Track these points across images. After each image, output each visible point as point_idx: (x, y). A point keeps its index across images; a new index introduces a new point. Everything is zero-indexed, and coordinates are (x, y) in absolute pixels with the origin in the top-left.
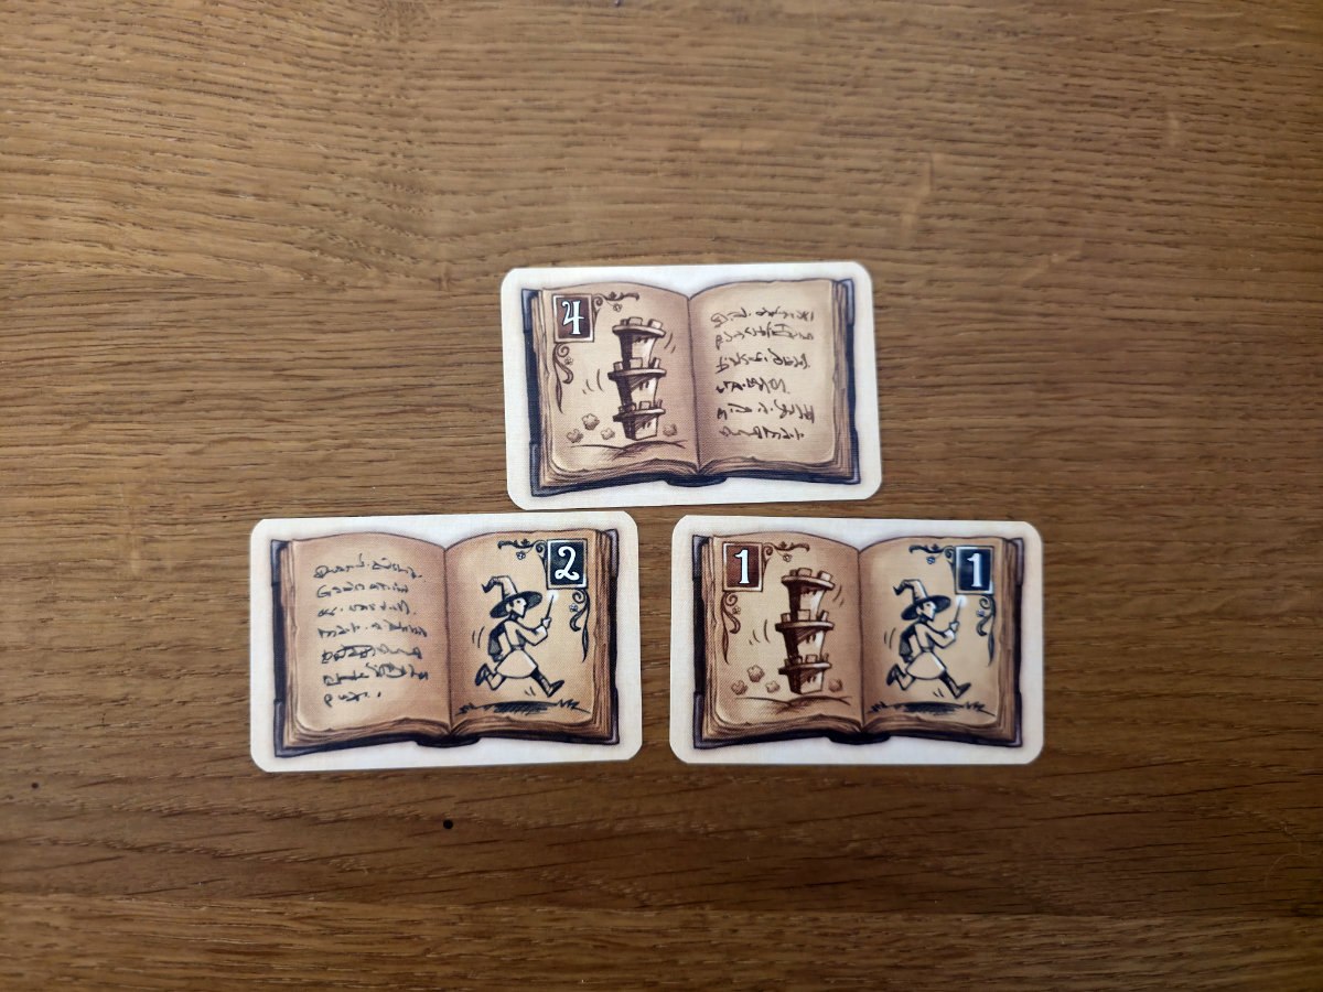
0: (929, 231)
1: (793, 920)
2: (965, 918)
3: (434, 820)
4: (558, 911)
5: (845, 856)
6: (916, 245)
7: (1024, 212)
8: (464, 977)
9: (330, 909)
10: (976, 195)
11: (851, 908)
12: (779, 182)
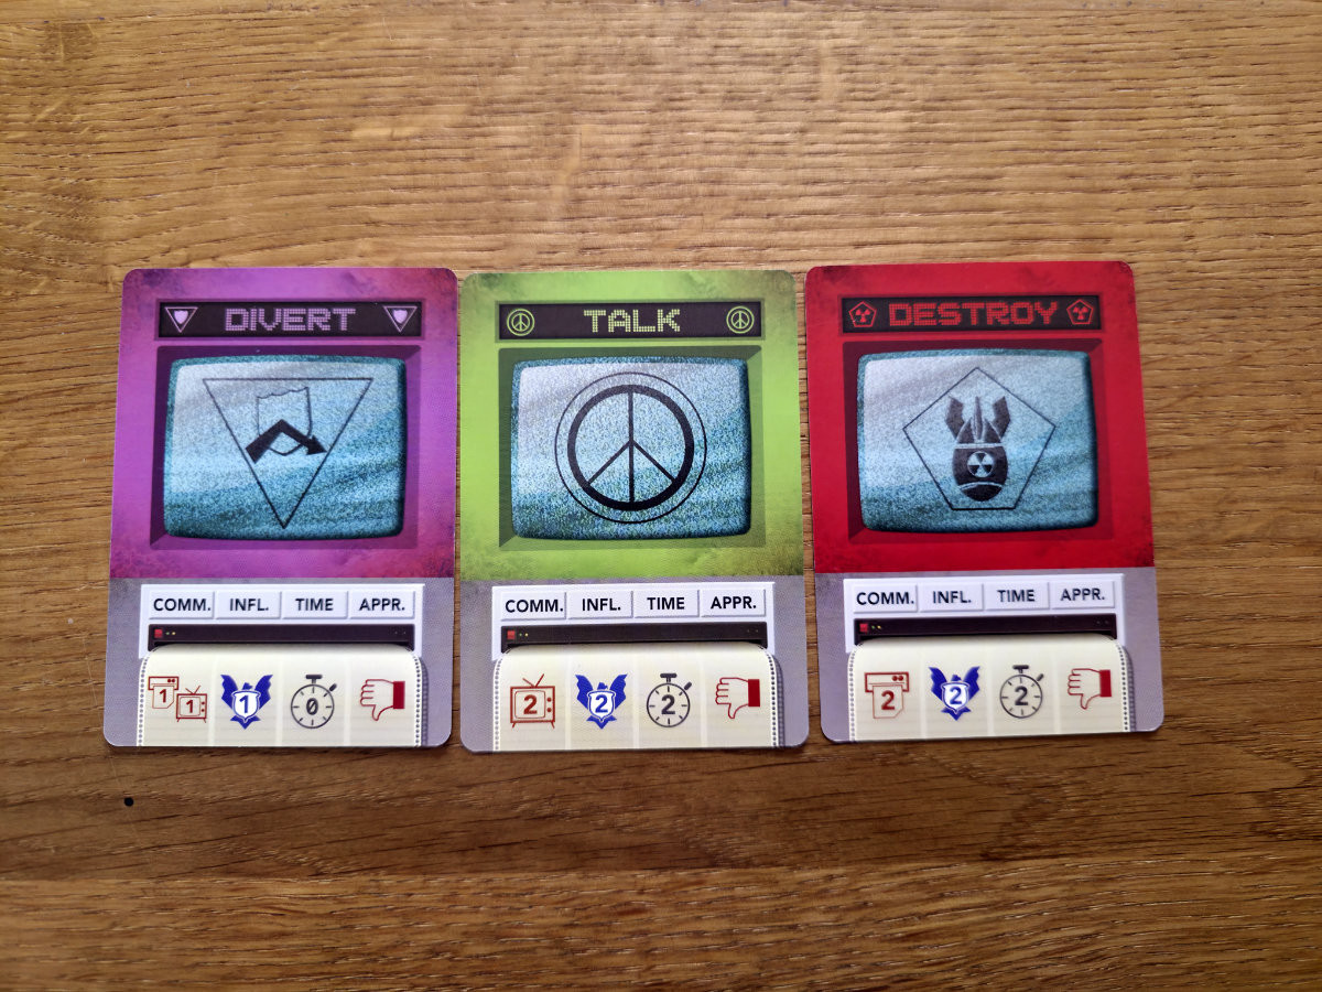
0: (579, 200)
1: (468, 882)
2: (640, 875)
3: (115, 799)
4: (237, 881)
5: (517, 817)
6: (567, 215)
7: (676, 174)
8: (150, 949)
9: (21, 887)
10: (626, 162)
11: (524, 868)
12: (429, 165)
